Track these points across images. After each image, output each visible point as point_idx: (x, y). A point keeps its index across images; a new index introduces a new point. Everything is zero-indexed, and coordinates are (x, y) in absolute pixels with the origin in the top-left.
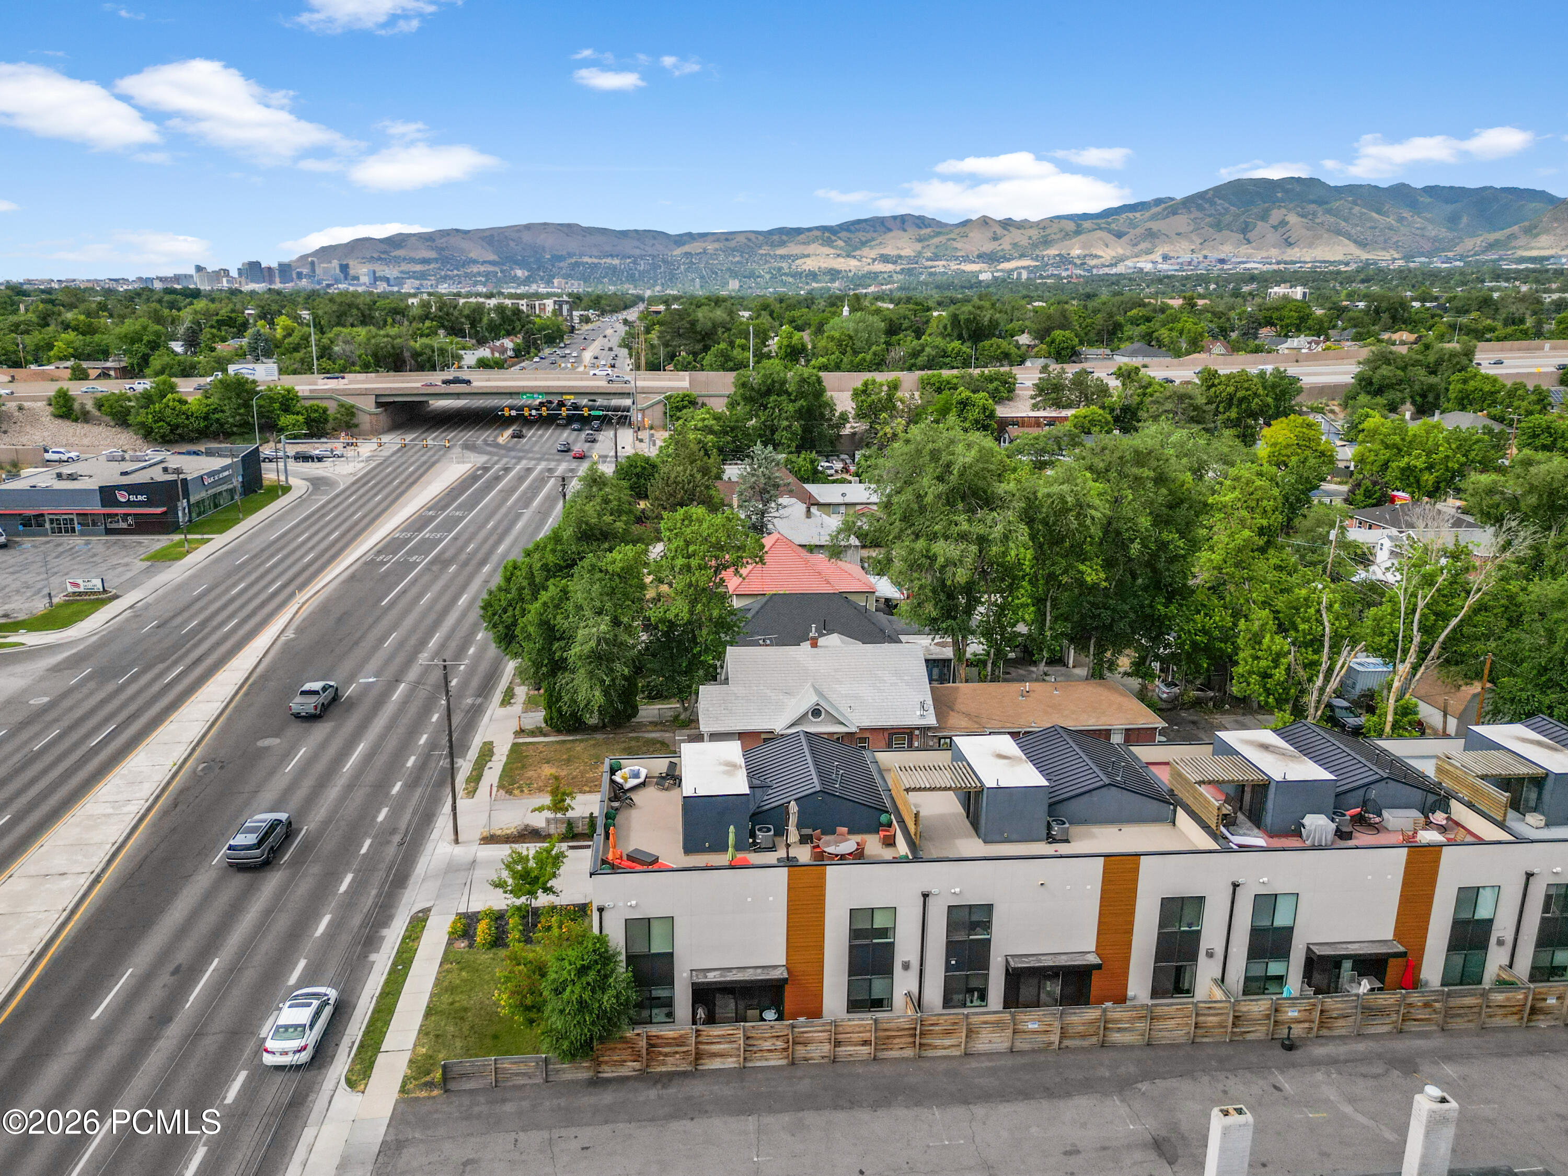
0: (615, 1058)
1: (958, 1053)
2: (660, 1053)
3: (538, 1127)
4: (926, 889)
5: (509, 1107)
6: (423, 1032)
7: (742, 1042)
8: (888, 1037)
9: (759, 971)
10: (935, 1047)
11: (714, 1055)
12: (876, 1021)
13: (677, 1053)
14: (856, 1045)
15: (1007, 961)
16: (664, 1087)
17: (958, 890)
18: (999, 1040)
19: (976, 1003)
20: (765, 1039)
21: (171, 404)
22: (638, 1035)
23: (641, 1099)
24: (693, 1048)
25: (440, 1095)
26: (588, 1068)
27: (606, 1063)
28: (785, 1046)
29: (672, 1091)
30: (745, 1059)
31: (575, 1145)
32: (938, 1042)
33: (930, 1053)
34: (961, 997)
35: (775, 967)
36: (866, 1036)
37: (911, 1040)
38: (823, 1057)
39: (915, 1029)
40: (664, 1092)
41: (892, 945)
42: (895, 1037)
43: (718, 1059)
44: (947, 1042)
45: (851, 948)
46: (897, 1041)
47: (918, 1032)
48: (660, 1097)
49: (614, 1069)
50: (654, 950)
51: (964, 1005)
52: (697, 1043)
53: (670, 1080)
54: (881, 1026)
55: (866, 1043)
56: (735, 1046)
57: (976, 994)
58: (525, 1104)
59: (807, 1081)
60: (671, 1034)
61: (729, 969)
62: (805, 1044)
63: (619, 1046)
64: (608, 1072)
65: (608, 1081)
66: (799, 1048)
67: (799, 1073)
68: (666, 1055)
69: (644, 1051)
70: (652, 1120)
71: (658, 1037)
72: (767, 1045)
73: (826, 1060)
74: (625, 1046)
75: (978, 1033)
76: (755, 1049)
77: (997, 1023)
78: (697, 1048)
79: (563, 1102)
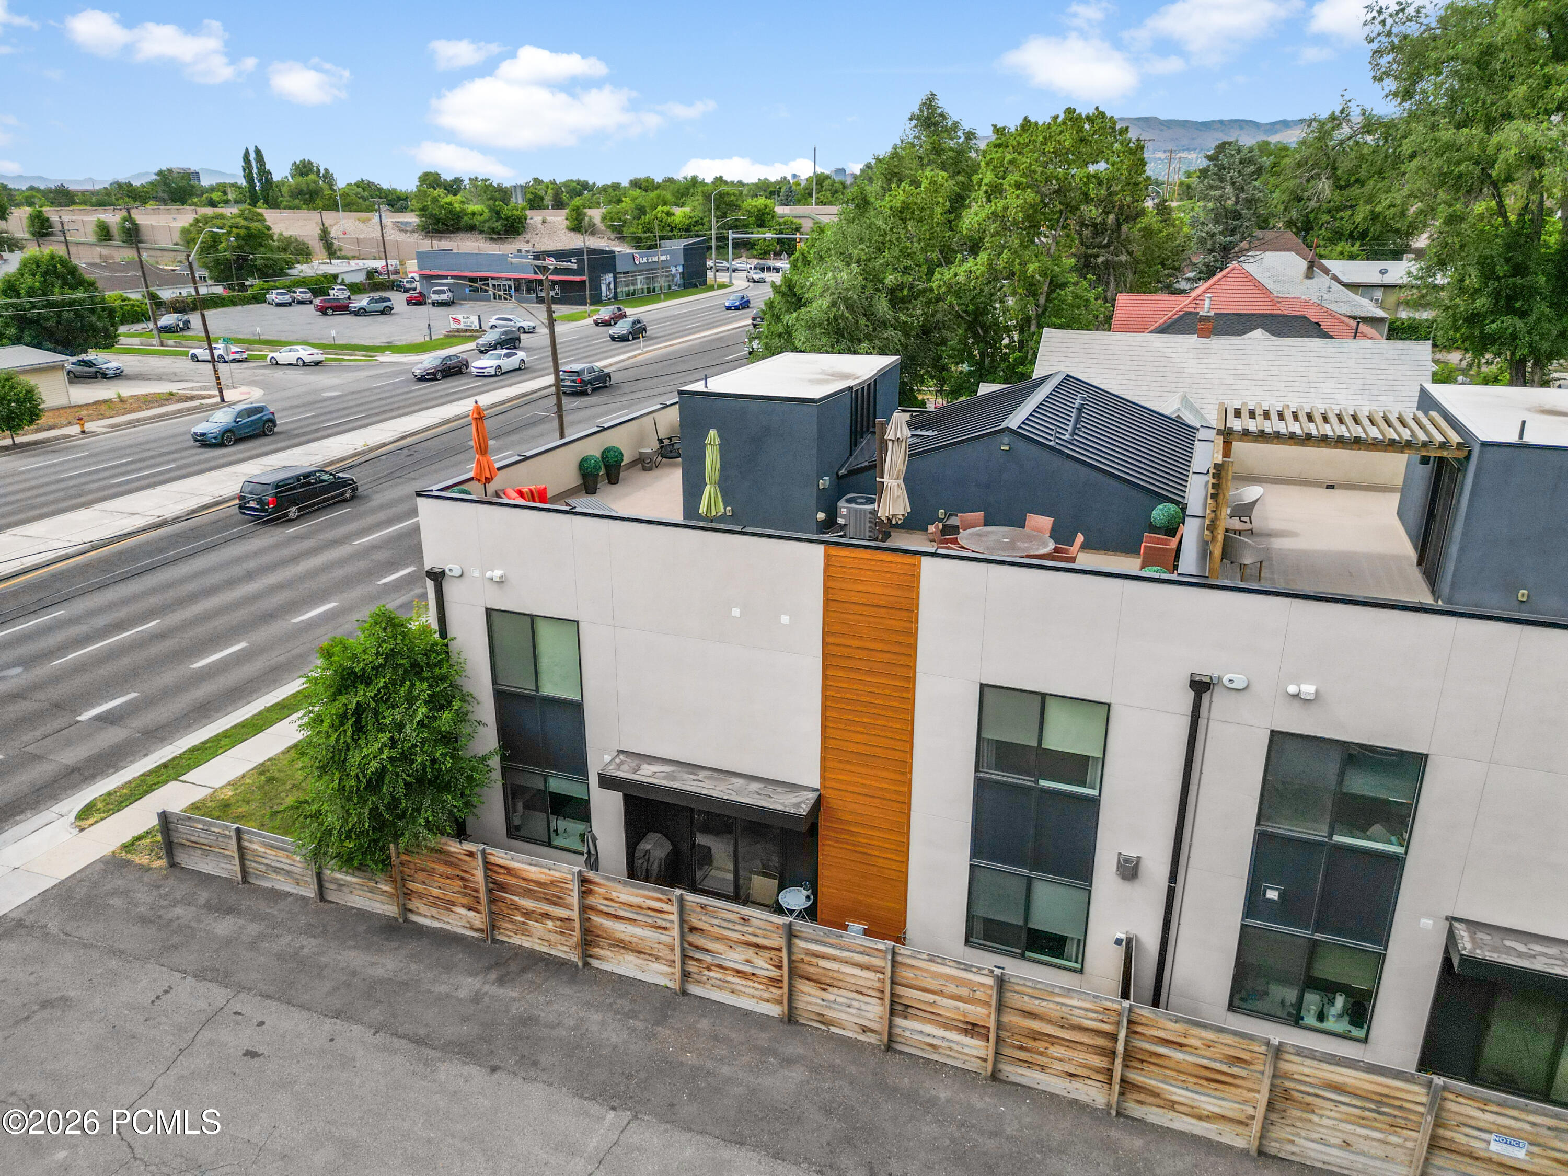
0: (436, 892)
1: (1240, 1143)
2: (517, 908)
3: (223, 978)
4: (1206, 670)
5: (224, 927)
6: (261, 769)
7: (676, 932)
8: (1036, 1036)
9: (755, 786)
10: (1172, 1105)
11: (623, 945)
12: (1001, 983)
13: (547, 916)
14: (946, 1026)
15: (1451, 936)
16: (501, 981)
17: (1308, 689)
18: (1379, 1151)
19: (1331, 1024)
20: (731, 944)
21: (659, 215)
22: (471, 854)
23: (443, 989)
24: (575, 915)
25: (161, 868)
26: (391, 896)
27: (421, 896)
28: (774, 973)
29: (507, 993)
30: (686, 975)
31: (246, 1038)
32: (1178, 1094)
33: (1155, 1116)
34: (1291, 995)
35: (794, 787)
36: (977, 1013)
37: (1099, 1062)
38: (865, 1030)
39: (1114, 1037)
40: (494, 990)
41: (1093, 804)
42: (1053, 1040)
43: (630, 957)
44: (1208, 1103)
45: (981, 785)
46: (1057, 1051)
47: (1120, 1047)
48: (477, 998)
49: (434, 911)
50: (548, 690)
51: (1296, 1020)
52: (585, 909)
53: (524, 970)
54: (1013, 999)
55: (972, 1029)
56: (664, 938)
57: (1340, 1001)
58: (253, 929)
59: (797, 1074)
60: (534, 872)
61: (694, 768)
62: (823, 985)
63: (441, 868)
64: (425, 917)
65: (421, 932)
66: (804, 987)
67: (793, 1048)
68: (527, 914)
69: (483, 895)
70: (419, 1041)
71: (509, 871)
72: (735, 958)
73: (871, 1039)
74: (449, 871)
75: (1309, 1108)
76: (708, 958)
77: (1380, 1101)
78: (584, 920)
79: (309, 945)
